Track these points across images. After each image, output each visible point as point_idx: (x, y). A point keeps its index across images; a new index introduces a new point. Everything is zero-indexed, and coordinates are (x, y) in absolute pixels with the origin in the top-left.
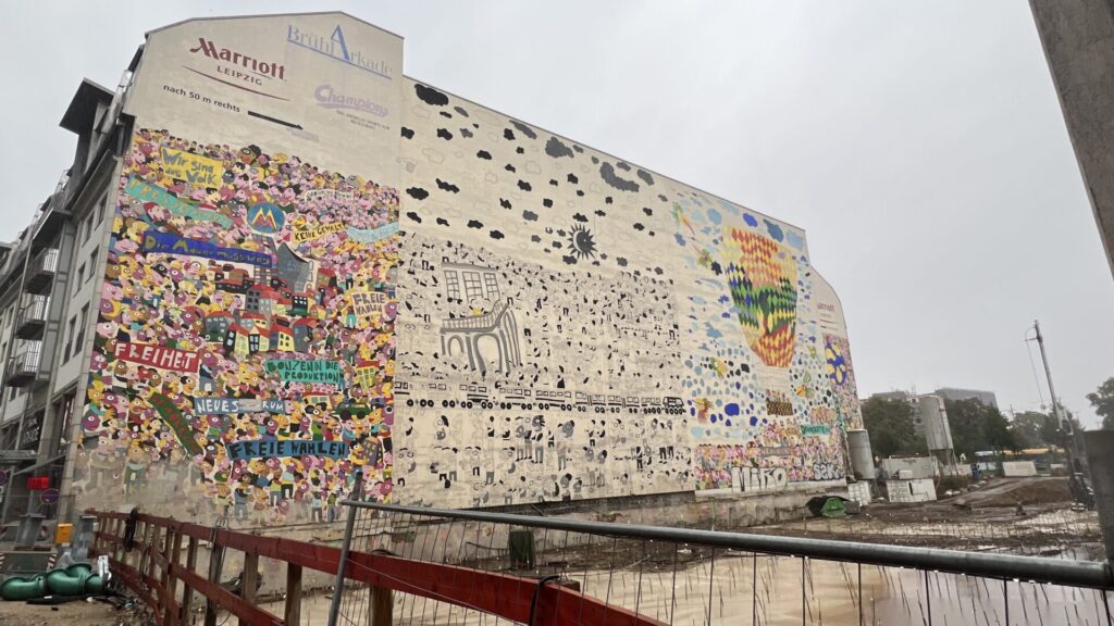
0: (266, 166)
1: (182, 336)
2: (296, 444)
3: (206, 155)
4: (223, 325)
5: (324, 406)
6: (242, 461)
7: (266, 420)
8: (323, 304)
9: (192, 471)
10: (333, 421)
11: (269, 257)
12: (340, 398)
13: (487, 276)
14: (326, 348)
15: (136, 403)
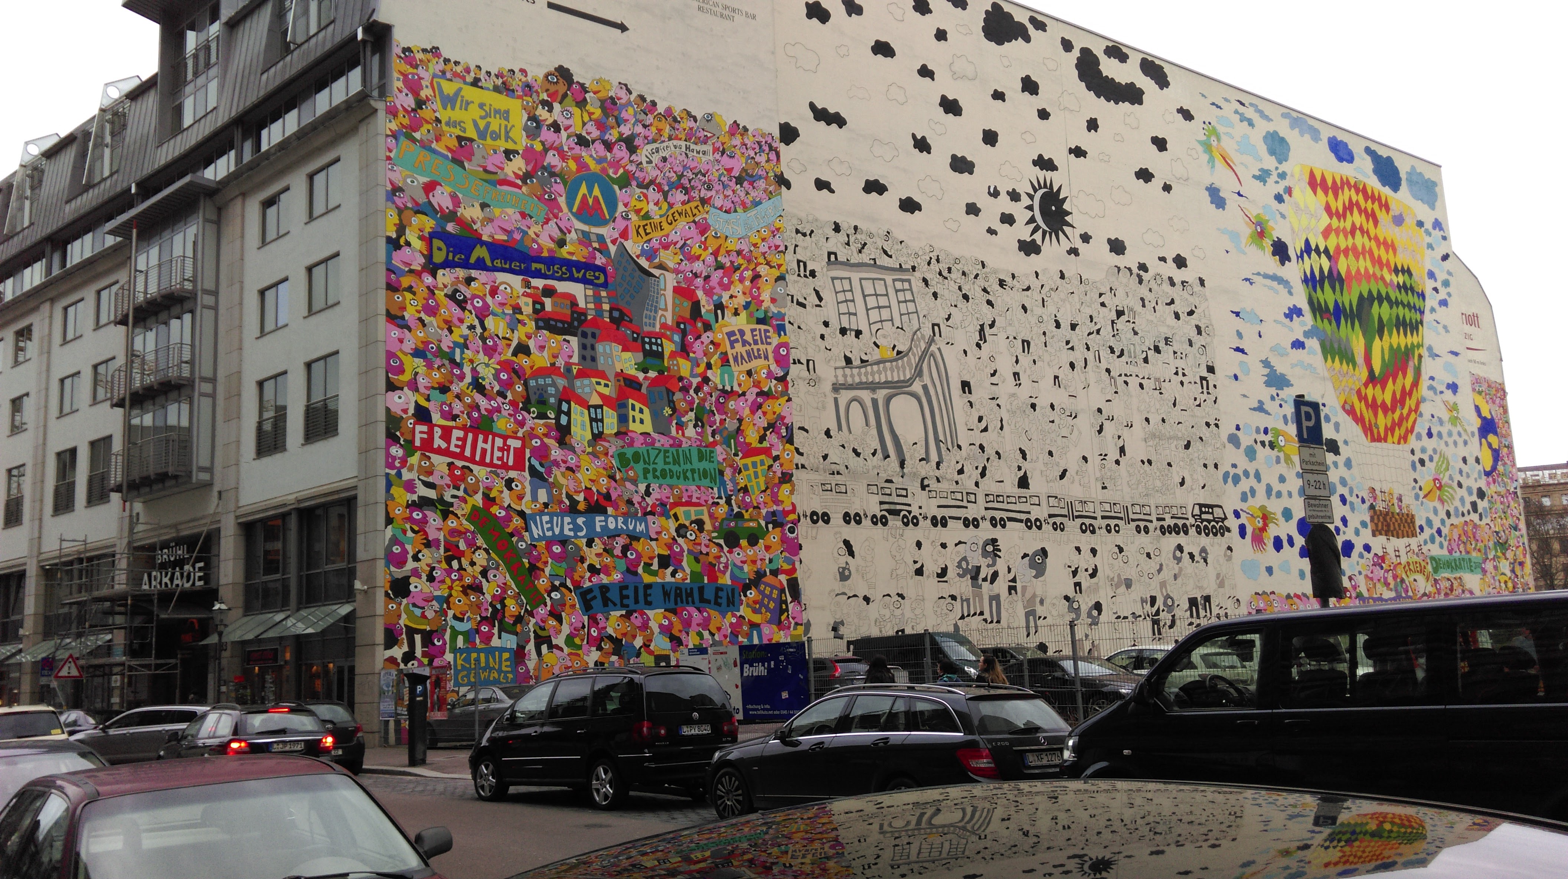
0: (582, 103)
1: (498, 410)
2: (667, 588)
3: (496, 89)
4: (551, 390)
5: (700, 523)
6: (600, 617)
7: (625, 549)
8: (684, 350)
9: (535, 632)
10: (714, 550)
11: (602, 269)
12: (722, 510)
13: (899, 285)
14: (695, 426)
15: (452, 523)
